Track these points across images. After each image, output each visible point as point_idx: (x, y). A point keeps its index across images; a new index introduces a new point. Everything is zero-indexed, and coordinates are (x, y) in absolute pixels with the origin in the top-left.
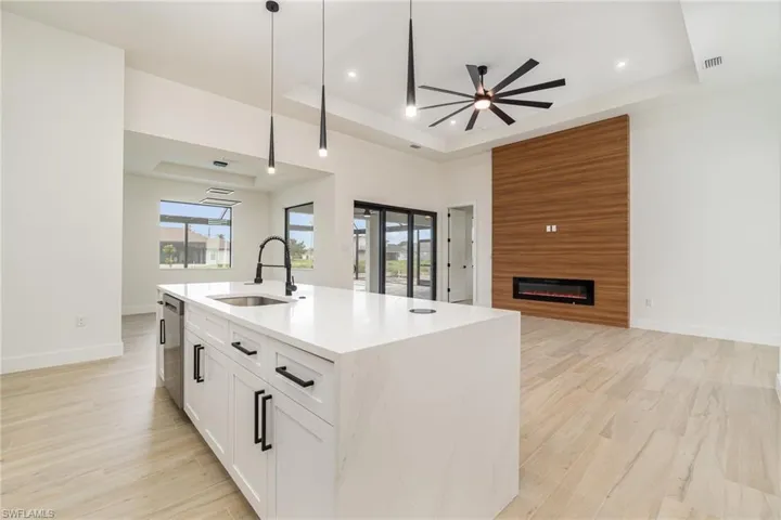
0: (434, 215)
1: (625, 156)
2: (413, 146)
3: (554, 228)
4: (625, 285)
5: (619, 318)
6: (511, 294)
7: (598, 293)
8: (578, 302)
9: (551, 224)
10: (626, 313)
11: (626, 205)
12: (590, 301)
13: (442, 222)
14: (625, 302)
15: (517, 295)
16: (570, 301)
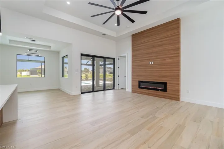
0: (114, 59)
1: (179, 34)
2: (103, 34)
3: (153, 63)
4: (179, 84)
5: (176, 97)
6: (138, 87)
7: (168, 87)
8: (161, 90)
9: (151, 61)
10: (179, 95)
11: (179, 53)
12: (165, 90)
13: (117, 61)
14: (178, 91)
15: (140, 87)
16: (158, 90)
